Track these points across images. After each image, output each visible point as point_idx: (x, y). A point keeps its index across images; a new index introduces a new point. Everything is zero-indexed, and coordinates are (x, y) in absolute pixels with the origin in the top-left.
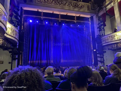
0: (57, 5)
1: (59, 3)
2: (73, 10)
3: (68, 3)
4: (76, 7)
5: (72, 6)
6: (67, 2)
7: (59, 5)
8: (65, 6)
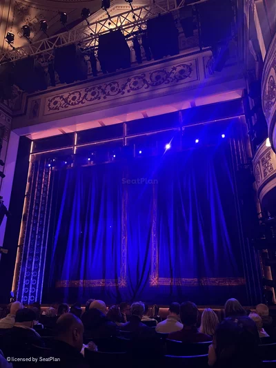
0: (100, 98)
1: (105, 93)
2: (151, 97)
3: (133, 80)
4: (160, 83)
5: (146, 85)
6: (129, 80)
7: (105, 98)
8: (124, 93)
